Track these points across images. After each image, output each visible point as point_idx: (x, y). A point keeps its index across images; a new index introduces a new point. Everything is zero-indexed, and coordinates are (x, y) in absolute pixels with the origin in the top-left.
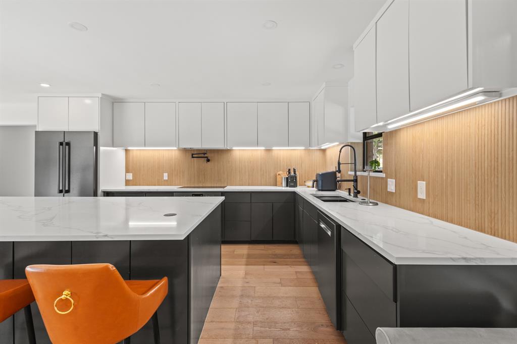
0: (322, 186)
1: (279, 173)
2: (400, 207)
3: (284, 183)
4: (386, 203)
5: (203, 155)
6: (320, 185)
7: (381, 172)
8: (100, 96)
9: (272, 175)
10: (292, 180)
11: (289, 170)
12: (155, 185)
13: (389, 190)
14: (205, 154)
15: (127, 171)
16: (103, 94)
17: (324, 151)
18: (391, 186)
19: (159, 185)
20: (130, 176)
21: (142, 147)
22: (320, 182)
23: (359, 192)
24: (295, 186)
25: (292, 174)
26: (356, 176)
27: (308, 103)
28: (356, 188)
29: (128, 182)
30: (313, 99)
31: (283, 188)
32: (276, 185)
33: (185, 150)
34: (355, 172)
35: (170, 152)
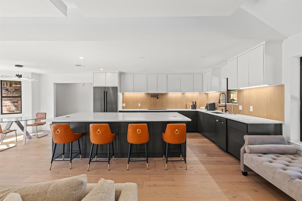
0: (210, 108)
1: (188, 103)
2: (244, 114)
3: (191, 108)
4: (239, 114)
5: (156, 96)
6: (209, 108)
7: (236, 103)
8: (118, 72)
9: (185, 104)
10: (194, 106)
11: (193, 102)
12: (135, 109)
13: (239, 109)
14: (157, 95)
15: (123, 102)
16: (119, 72)
17: (207, 94)
18: (241, 108)
19: (136, 109)
20: (124, 105)
21: (132, 92)
22: (209, 107)
23: (227, 110)
24: (196, 109)
25: (194, 104)
26: (226, 104)
27: (202, 74)
28: (226, 109)
29: (123, 107)
30: (204, 73)
31: (190, 110)
32: (187, 108)
33: (148, 94)
34: (226, 103)
35: (141, 95)
